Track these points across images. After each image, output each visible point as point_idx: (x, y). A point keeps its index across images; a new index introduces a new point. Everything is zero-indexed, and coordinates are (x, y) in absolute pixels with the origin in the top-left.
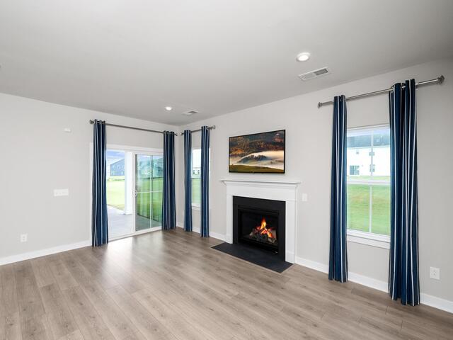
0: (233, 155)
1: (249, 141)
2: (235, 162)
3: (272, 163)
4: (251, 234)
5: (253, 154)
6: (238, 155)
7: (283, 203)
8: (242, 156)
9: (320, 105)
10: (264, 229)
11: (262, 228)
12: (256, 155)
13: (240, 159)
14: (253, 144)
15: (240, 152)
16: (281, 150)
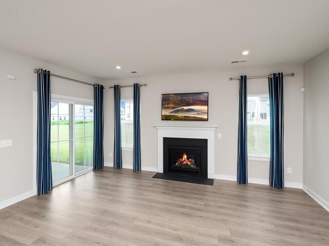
0: (165, 108)
1: (179, 98)
2: (167, 113)
3: (198, 114)
4: (177, 164)
5: (183, 107)
6: (170, 108)
7: (206, 140)
8: (173, 108)
9: (231, 79)
10: (185, 160)
11: (183, 159)
12: (186, 108)
13: (172, 111)
14: (183, 101)
15: (172, 106)
16: (205, 105)
